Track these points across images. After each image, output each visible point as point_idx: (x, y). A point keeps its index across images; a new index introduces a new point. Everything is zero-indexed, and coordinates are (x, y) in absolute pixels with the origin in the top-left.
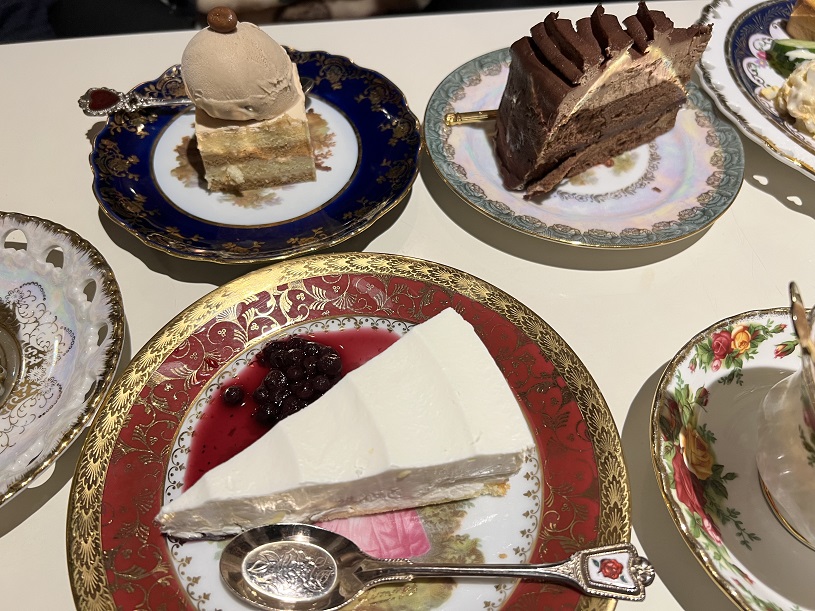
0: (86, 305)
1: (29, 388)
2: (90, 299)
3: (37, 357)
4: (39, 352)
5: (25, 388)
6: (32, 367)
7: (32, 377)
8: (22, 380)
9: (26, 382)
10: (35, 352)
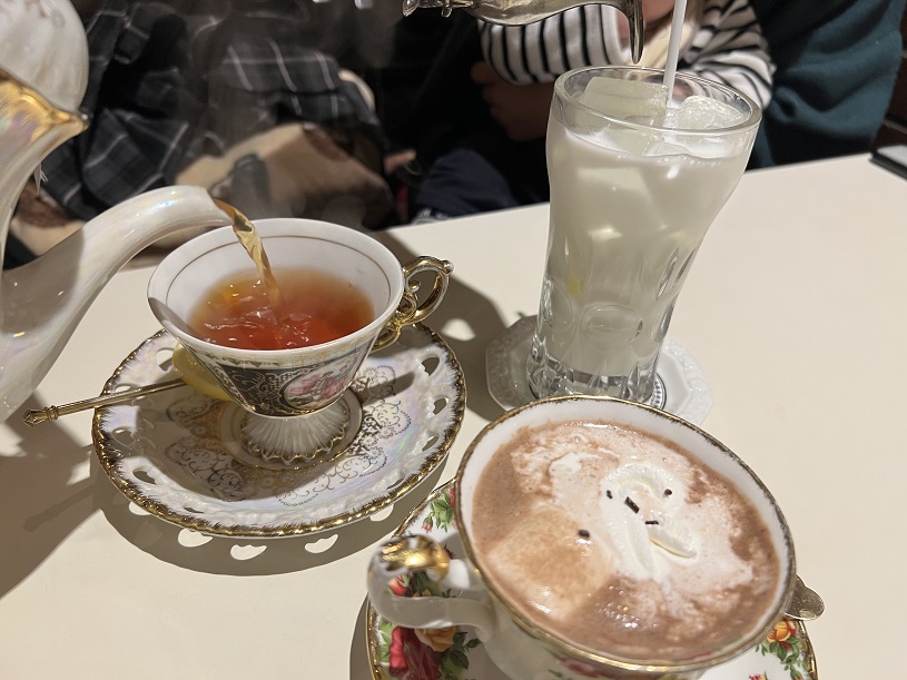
0: (430, 414)
1: (359, 450)
2: (436, 412)
3: (374, 427)
4: (377, 424)
5: (357, 448)
6: (368, 434)
7: (365, 442)
8: (356, 442)
9: (359, 443)
10: (374, 423)
